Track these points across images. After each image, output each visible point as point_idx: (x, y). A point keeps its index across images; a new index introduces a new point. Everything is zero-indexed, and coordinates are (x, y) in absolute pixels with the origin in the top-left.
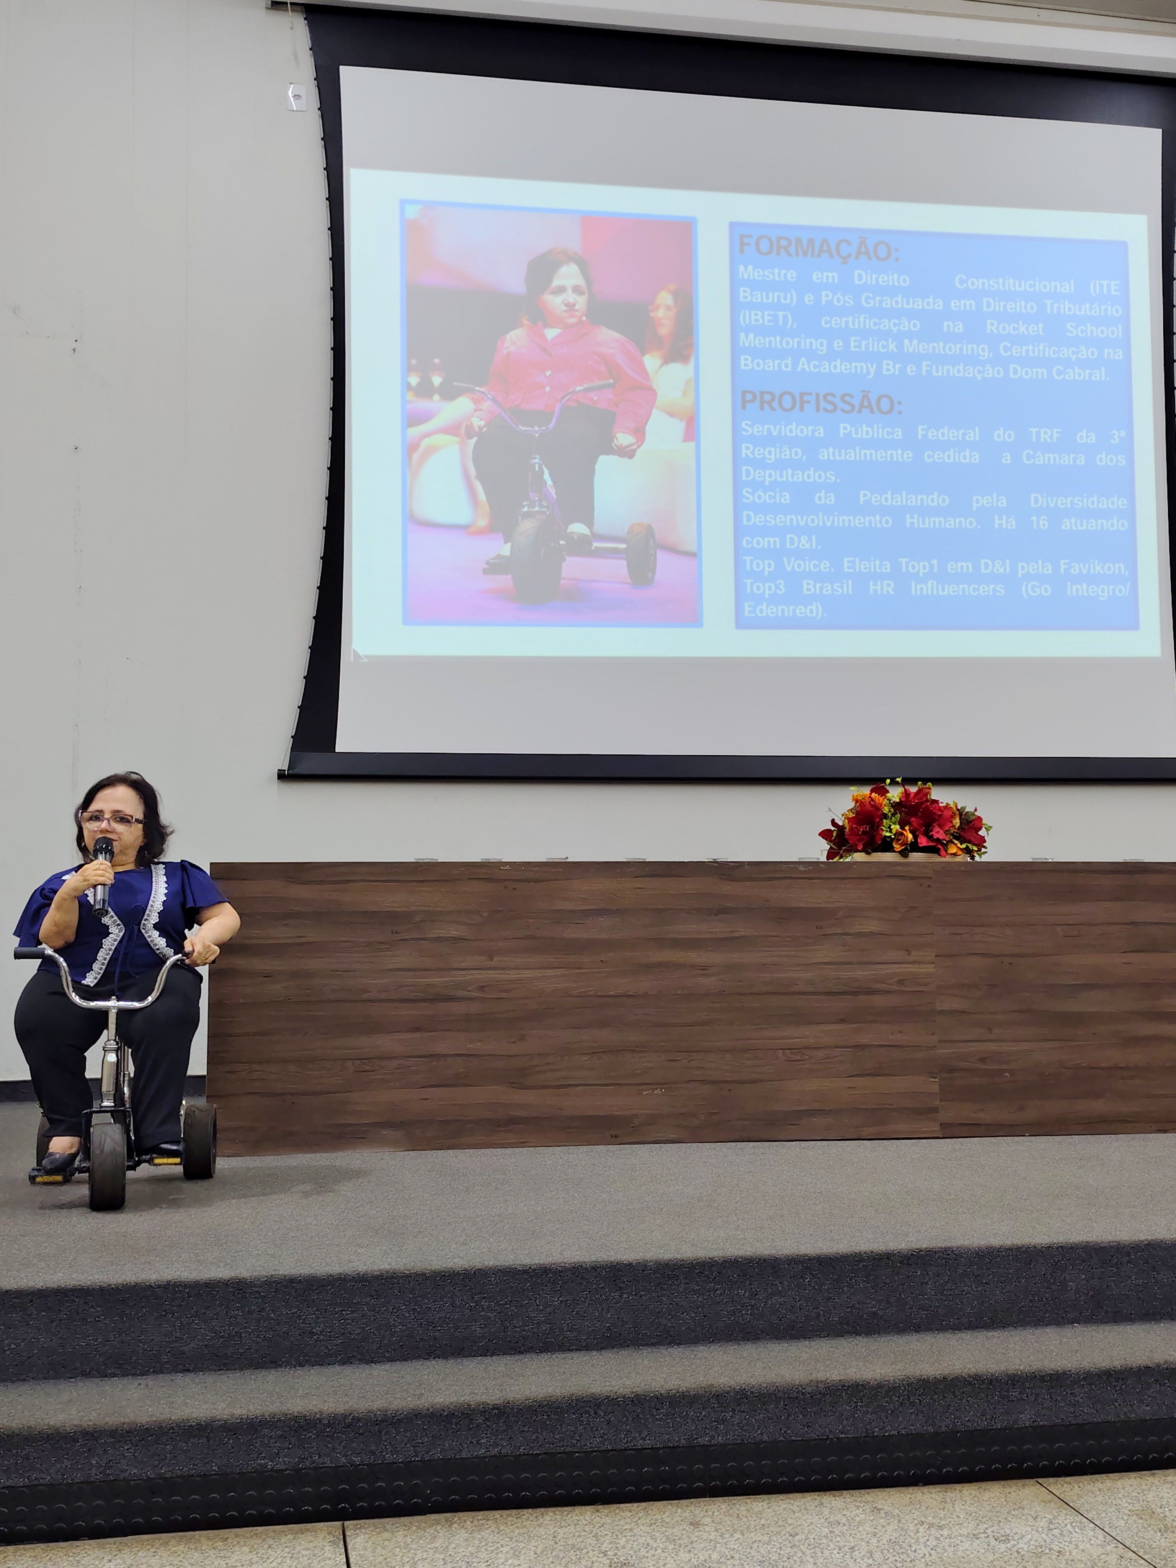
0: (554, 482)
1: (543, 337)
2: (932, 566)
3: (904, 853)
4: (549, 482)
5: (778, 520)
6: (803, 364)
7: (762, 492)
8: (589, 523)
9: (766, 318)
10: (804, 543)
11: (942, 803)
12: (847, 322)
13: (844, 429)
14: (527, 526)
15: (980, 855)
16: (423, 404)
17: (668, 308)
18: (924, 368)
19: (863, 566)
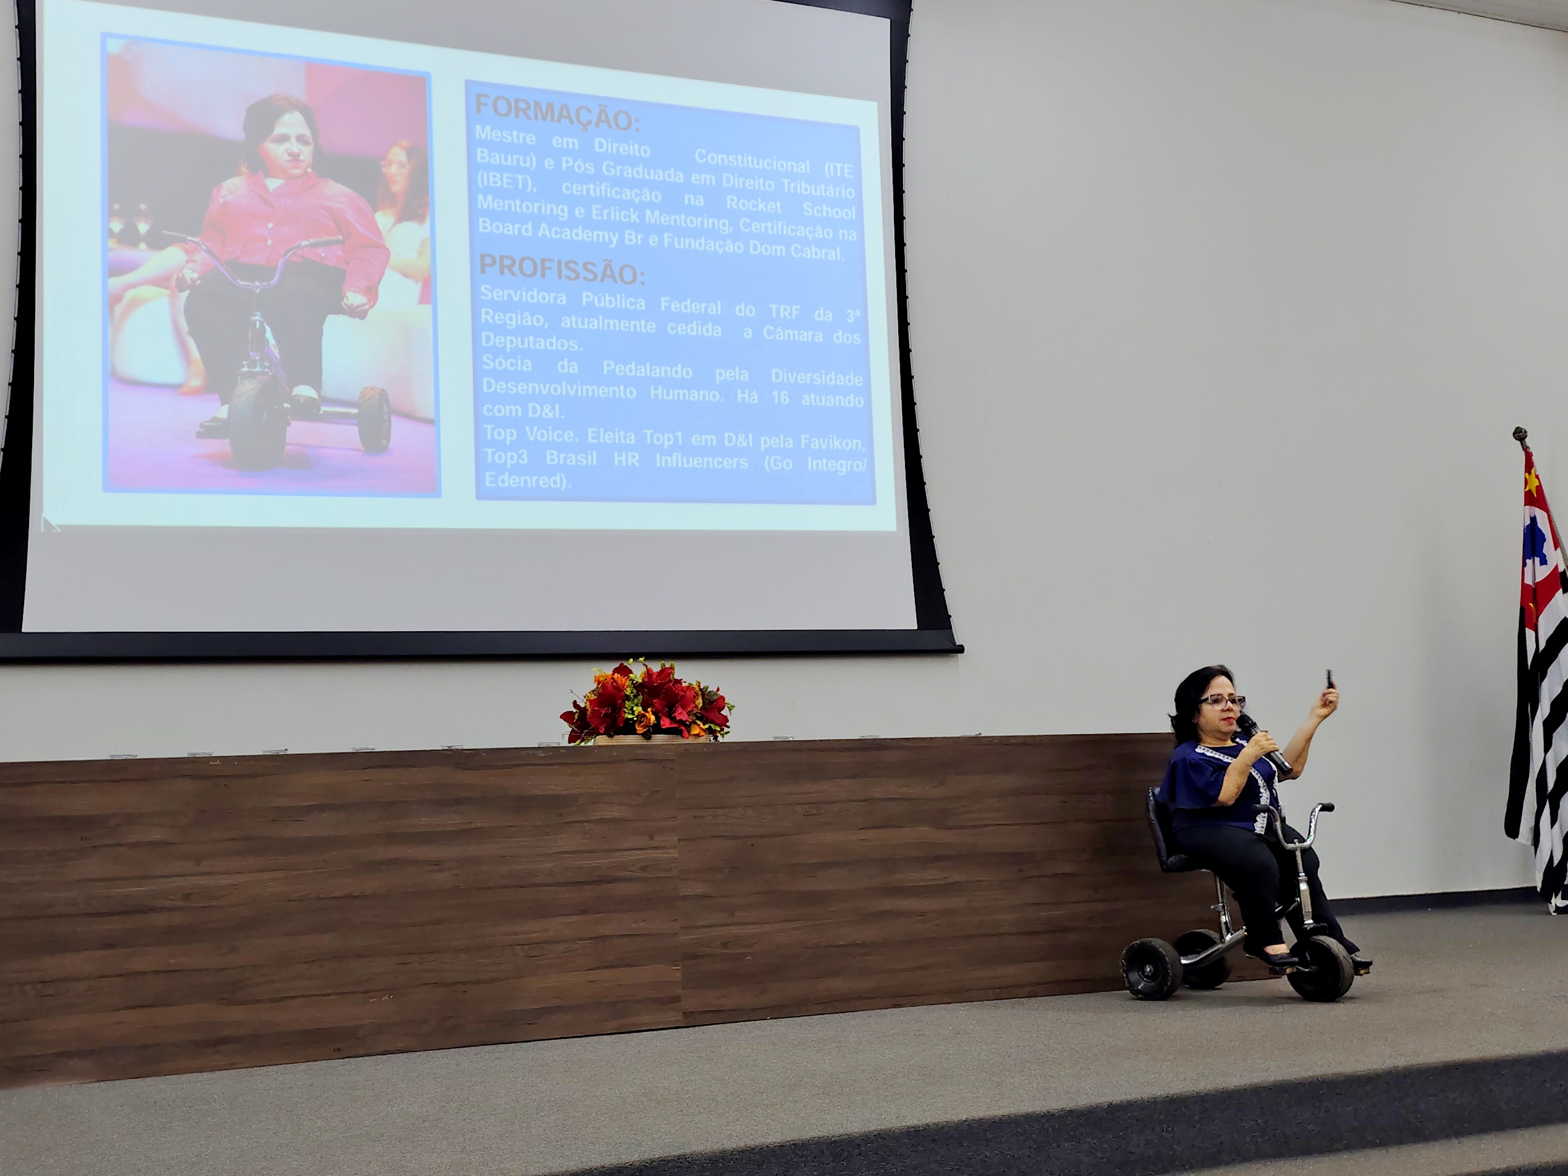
0: (278, 341)
1: (264, 187)
2: (676, 438)
3: (647, 736)
4: (272, 341)
5: (520, 388)
6: (544, 230)
7: (503, 358)
8: (318, 387)
9: (505, 180)
10: (547, 412)
11: (685, 682)
12: (588, 190)
13: (587, 297)
14: (247, 388)
15: (723, 735)
16: (127, 253)
17: (401, 165)
18: (666, 240)
19: (607, 437)
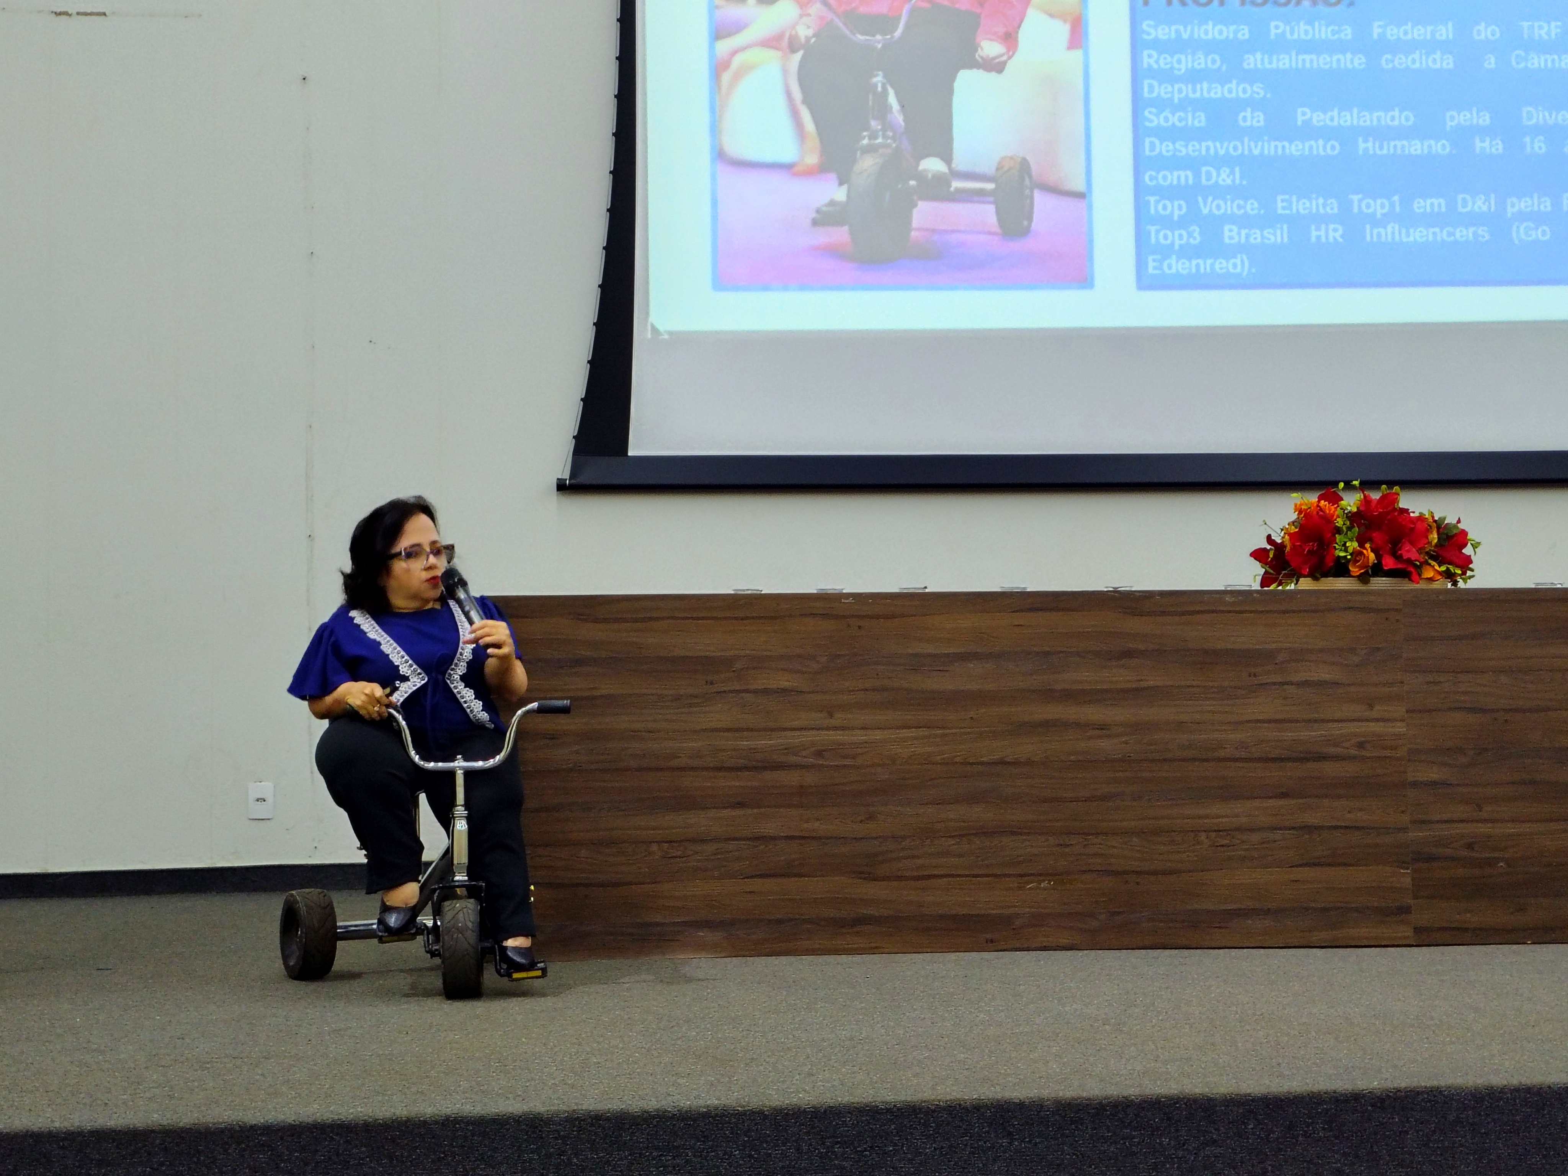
0: (902, 106)
2: (1392, 205)
3: (1364, 578)
4: (895, 106)
5: (1190, 148)
7: (1169, 112)
8: (947, 159)
10: (1224, 177)
11: (1414, 512)
13: (1276, 28)
14: (867, 164)
15: (1465, 581)
16: (734, 11)
19: (1302, 206)
